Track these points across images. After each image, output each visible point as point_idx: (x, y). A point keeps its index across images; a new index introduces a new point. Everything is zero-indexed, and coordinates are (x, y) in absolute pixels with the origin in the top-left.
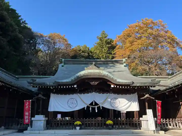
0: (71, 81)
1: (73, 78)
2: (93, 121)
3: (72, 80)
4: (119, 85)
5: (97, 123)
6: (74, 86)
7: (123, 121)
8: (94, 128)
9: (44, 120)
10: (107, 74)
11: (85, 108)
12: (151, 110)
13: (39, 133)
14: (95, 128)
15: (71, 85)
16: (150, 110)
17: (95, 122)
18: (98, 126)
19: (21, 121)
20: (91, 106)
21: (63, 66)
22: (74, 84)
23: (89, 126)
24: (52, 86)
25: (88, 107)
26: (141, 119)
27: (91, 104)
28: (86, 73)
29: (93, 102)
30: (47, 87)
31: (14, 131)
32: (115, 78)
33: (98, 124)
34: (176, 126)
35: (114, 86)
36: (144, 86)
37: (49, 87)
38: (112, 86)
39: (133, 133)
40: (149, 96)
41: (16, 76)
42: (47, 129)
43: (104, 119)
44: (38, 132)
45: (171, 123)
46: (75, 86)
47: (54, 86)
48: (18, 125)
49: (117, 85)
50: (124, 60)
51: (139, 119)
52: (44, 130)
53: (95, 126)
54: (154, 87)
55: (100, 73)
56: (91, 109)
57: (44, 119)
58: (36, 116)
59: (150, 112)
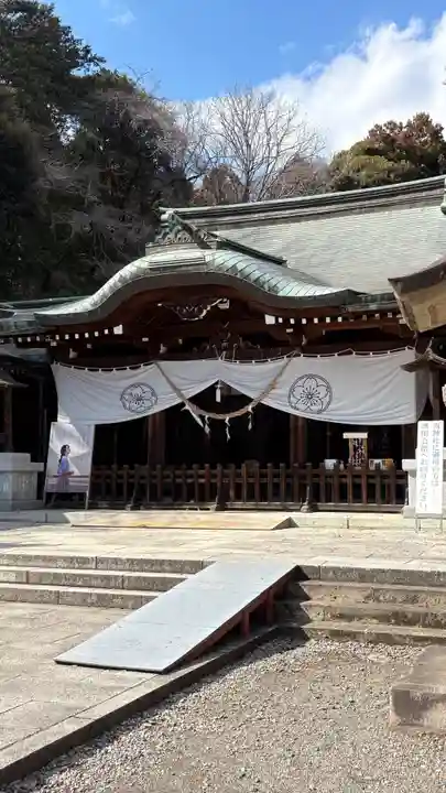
0: (90, 308)
2: (215, 476)
3: (95, 304)
4: (298, 315)
5: (232, 484)
6: (111, 331)
12: (441, 423)
14: (219, 505)
15: (100, 326)
17: (225, 481)
26: (406, 464)
28: (143, 270)
32: (271, 282)
33: (238, 487)
35: (276, 319)
38: (270, 320)
40: (433, 356)
46: (118, 330)
49: (285, 313)
51: (399, 466)
55: (201, 263)
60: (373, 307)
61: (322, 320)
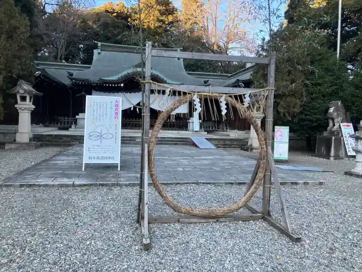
0: (117, 79)
1: (119, 76)
6: (120, 85)
10: (157, 74)
11: (131, 108)
19: (61, 119)
20: (138, 107)
21: (99, 53)
22: (120, 83)
23: (136, 126)
24: (97, 84)
25: (135, 108)
26: (188, 121)
27: (138, 104)
29: (140, 103)
30: (91, 84)
46: (122, 85)
48: (57, 124)
51: (186, 121)
56: (137, 109)
58: (80, 114)
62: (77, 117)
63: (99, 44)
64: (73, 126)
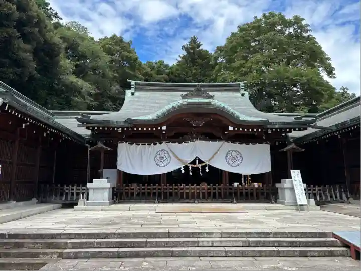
0: (156, 118)
1: (159, 113)
2: (193, 189)
3: (158, 117)
4: (243, 127)
5: (201, 192)
6: (161, 128)
7: (246, 189)
8: (196, 201)
9: (110, 188)
10: (223, 106)
13: (102, 210)
14: (198, 201)
15: (157, 126)
16: (296, 171)
17: (198, 191)
18: (204, 197)
19: (67, 189)
20: (191, 165)
21: (133, 94)
22: (162, 125)
23: (187, 197)
24: (123, 128)
26: (277, 185)
28: (184, 105)
30: (114, 128)
31: (56, 205)
32: (237, 114)
33: (203, 193)
34: (336, 197)
35: (234, 129)
36: (287, 129)
37: (116, 129)
38: (231, 129)
39: (266, 209)
40: (295, 146)
41: (50, 111)
42: (114, 203)
43: (218, 185)
44: (100, 208)
45: (327, 191)
46: (164, 128)
47: (126, 128)
48: (61, 195)
49: (239, 126)
50: (242, 84)
52: (111, 204)
53: (198, 197)
54: (305, 129)
55: (208, 105)
57: (109, 185)
58: (94, 180)
59: (296, 174)
60: (277, 127)
61: (257, 130)
62: (89, 185)
63: (133, 83)
64: (81, 201)
